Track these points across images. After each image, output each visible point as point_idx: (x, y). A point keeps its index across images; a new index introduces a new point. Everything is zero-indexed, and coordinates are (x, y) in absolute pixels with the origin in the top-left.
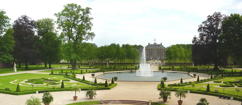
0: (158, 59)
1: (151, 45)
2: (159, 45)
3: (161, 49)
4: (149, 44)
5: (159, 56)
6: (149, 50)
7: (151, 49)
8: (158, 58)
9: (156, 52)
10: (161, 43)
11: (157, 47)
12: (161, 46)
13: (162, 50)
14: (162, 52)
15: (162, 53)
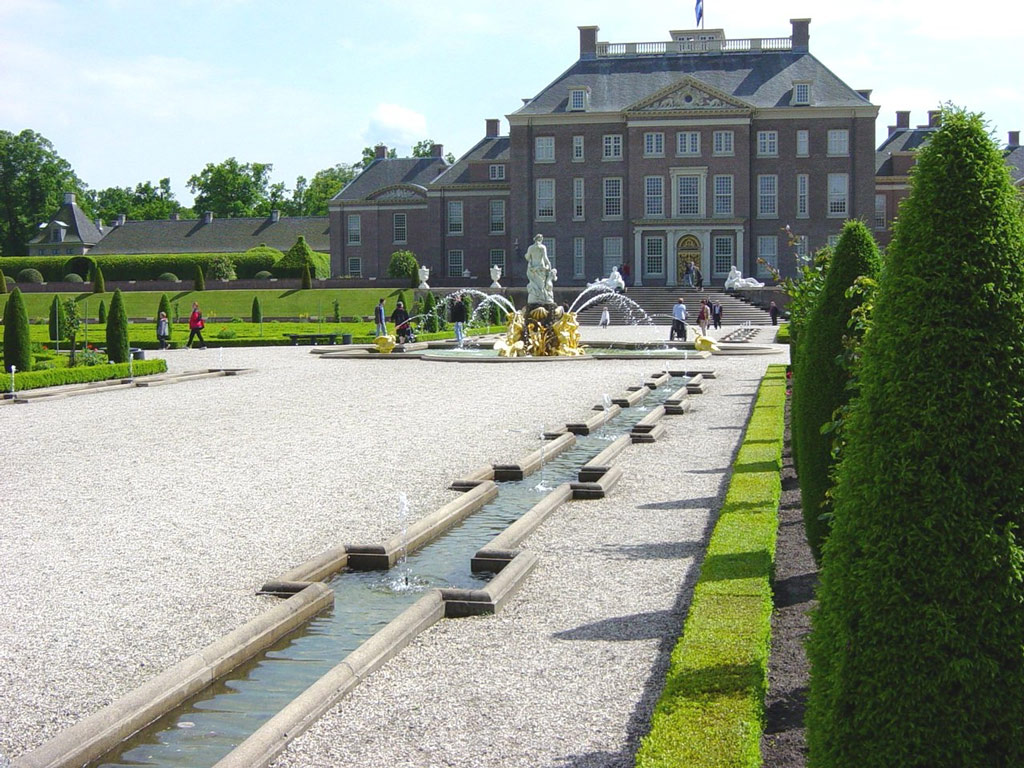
0: (738, 294)
1: (634, 63)
2: (760, 63)
3: (805, 125)
4: (588, 35)
5: (768, 248)
6: (595, 134)
7: (620, 128)
8: (737, 279)
9: (701, 173)
10: (801, 28)
11: (728, 82)
12: (785, 79)
13: (818, 144)
14: (819, 166)
15: (819, 187)
